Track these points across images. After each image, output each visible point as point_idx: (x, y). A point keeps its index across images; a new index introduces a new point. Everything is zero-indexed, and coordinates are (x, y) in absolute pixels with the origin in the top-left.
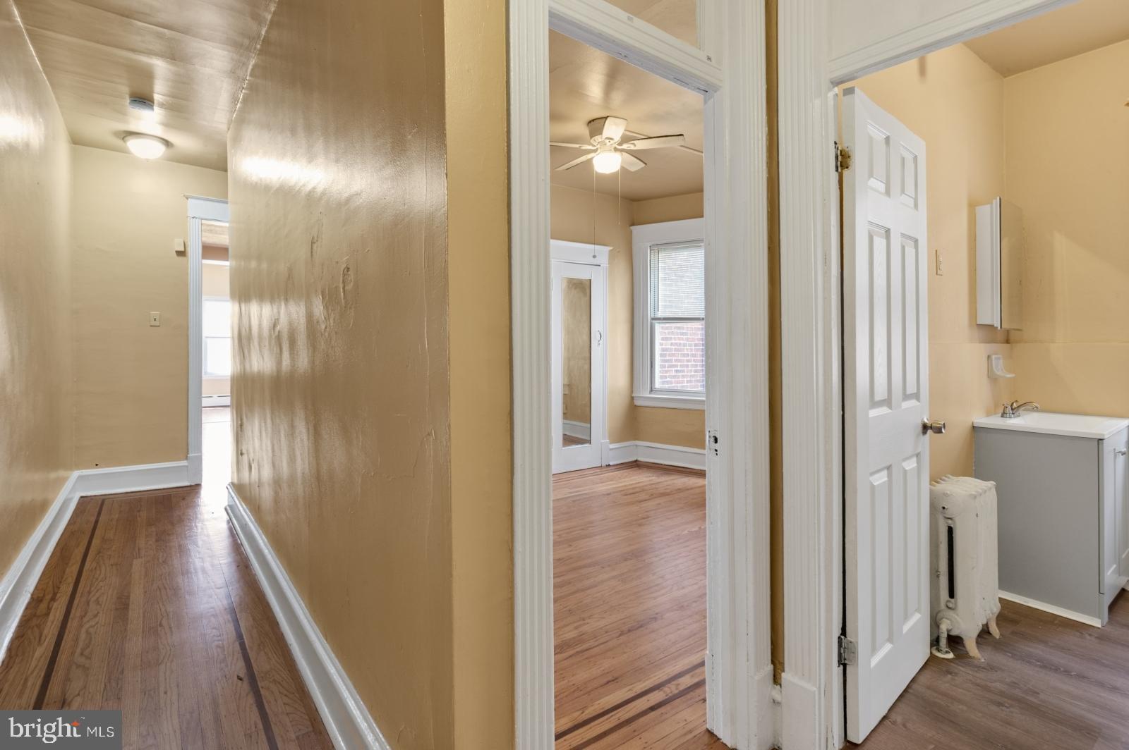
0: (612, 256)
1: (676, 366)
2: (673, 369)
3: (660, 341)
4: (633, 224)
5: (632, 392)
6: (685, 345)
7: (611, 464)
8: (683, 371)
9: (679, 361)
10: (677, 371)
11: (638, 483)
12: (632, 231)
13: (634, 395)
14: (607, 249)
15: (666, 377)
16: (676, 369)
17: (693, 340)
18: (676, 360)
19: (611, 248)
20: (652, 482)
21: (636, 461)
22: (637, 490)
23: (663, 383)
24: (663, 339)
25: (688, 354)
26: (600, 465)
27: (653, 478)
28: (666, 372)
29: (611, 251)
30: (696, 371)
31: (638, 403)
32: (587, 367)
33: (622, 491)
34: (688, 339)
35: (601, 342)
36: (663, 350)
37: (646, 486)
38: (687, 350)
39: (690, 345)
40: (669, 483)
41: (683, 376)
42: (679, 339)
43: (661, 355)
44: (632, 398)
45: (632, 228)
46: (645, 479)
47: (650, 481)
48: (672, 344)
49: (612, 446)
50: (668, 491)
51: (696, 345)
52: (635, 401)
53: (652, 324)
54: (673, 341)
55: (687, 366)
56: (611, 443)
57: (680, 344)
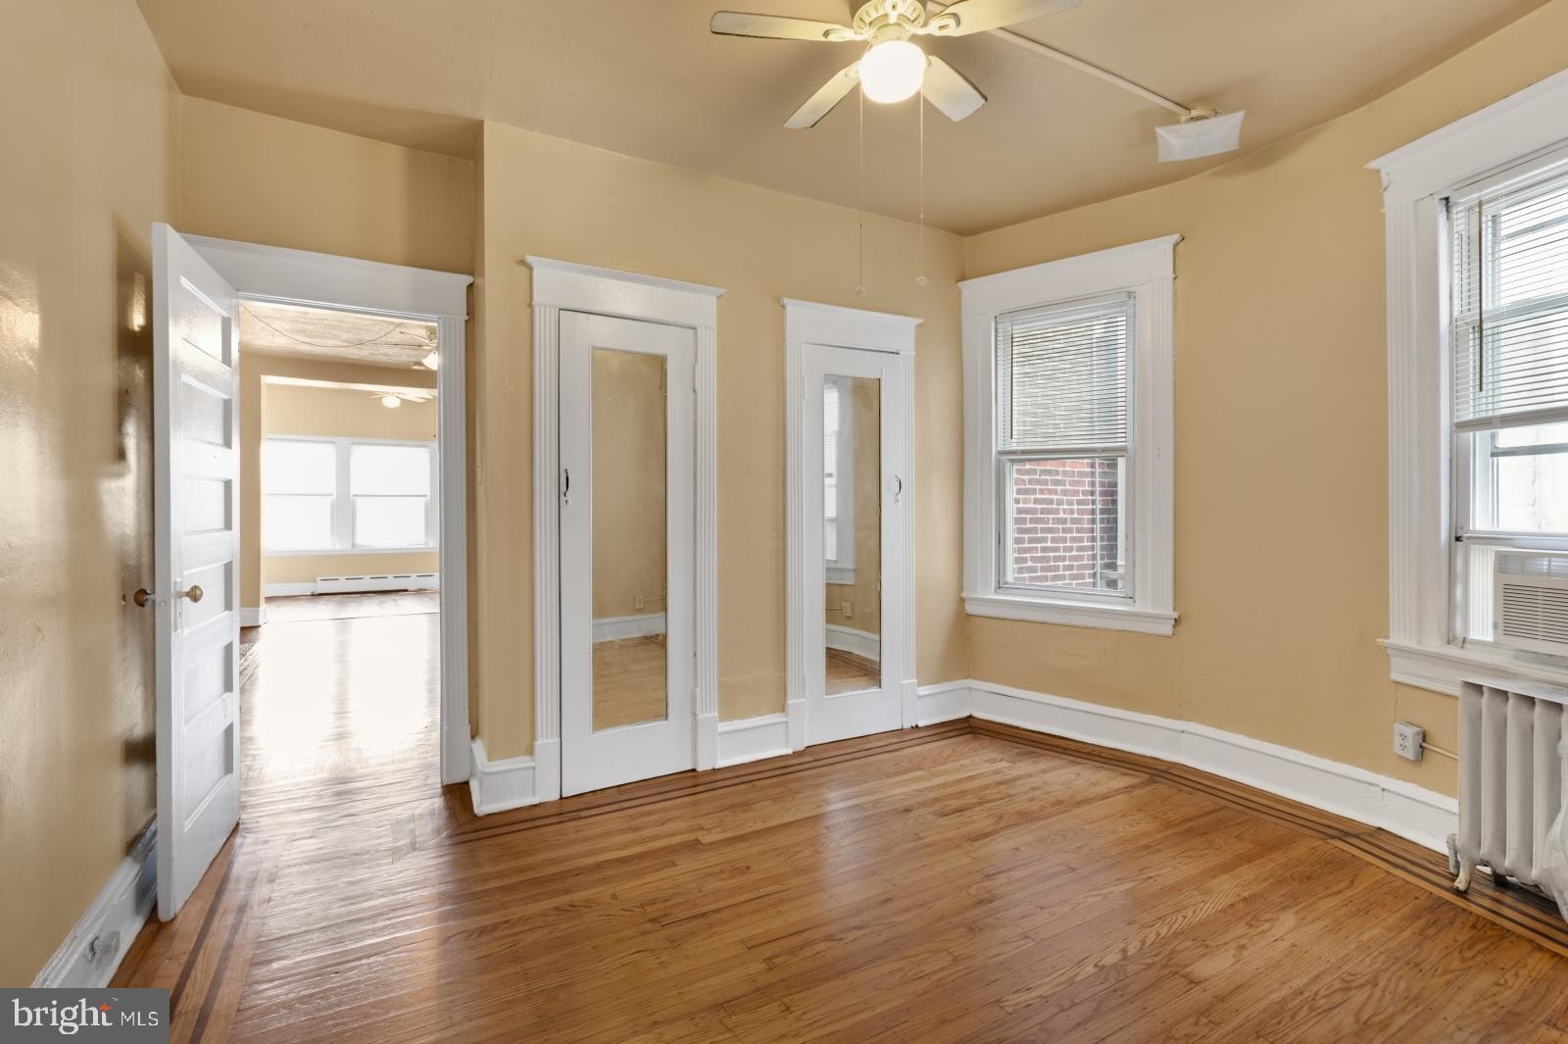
0: (922, 335)
1: (1045, 540)
2: (1039, 545)
3: (1015, 496)
4: (962, 279)
5: (961, 588)
6: (1059, 502)
7: (921, 724)
8: (1057, 549)
9: (1050, 530)
10: (1044, 550)
11: (971, 778)
12: (960, 293)
13: (964, 595)
14: (911, 323)
15: (1025, 560)
16: (1043, 545)
17: (1076, 493)
18: (1043, 530)
19: (921, 321)
20: (999, 778)
21: (970, 717)
22: (970, 799)
23: (1020, 571)
24: (1019, 492)
25: (1066, 519)
26: (900, 728)
27: (1004, 764)
28: (1026, 550)
29: (919, 326)
30: (1080, 549)
31: (971, 609)
32: (873, 543)
33: (937, 800)
34: (1065, 493)
35: (900, 497)
36: (1020, 511)
37: (987, 787)
38: (1064, 511)
39: (1070, 503)
40: (1037, 781)
41: (1056, 559)
42: (1050, 492)
43: (1017, 521)
44: (962, 601)
45: (960, 284)
46: (986, 768)
47: (997, 772)
48: (1036, 501)
49: (923, 691)
50: (1035, 806)
51: (1080, 502)
52: (966, 606)
53: (999, 462)
54: (1039, 496)
55: (1064, 540)
56: (920, 684)
57: (1051, 502)
